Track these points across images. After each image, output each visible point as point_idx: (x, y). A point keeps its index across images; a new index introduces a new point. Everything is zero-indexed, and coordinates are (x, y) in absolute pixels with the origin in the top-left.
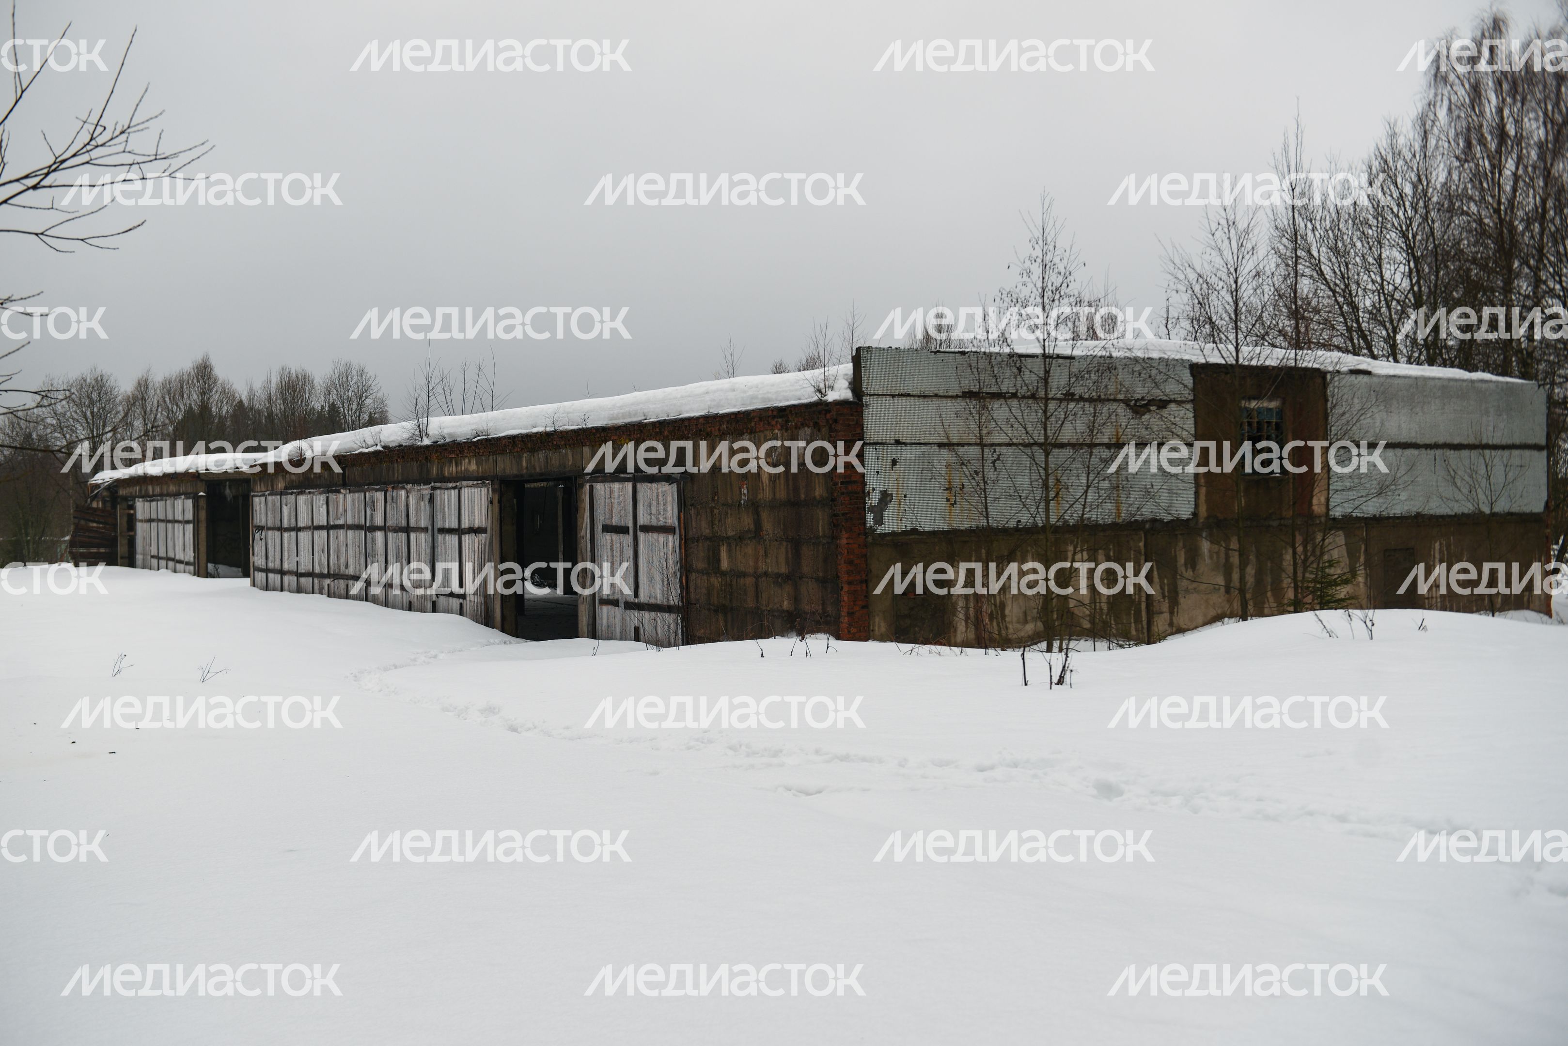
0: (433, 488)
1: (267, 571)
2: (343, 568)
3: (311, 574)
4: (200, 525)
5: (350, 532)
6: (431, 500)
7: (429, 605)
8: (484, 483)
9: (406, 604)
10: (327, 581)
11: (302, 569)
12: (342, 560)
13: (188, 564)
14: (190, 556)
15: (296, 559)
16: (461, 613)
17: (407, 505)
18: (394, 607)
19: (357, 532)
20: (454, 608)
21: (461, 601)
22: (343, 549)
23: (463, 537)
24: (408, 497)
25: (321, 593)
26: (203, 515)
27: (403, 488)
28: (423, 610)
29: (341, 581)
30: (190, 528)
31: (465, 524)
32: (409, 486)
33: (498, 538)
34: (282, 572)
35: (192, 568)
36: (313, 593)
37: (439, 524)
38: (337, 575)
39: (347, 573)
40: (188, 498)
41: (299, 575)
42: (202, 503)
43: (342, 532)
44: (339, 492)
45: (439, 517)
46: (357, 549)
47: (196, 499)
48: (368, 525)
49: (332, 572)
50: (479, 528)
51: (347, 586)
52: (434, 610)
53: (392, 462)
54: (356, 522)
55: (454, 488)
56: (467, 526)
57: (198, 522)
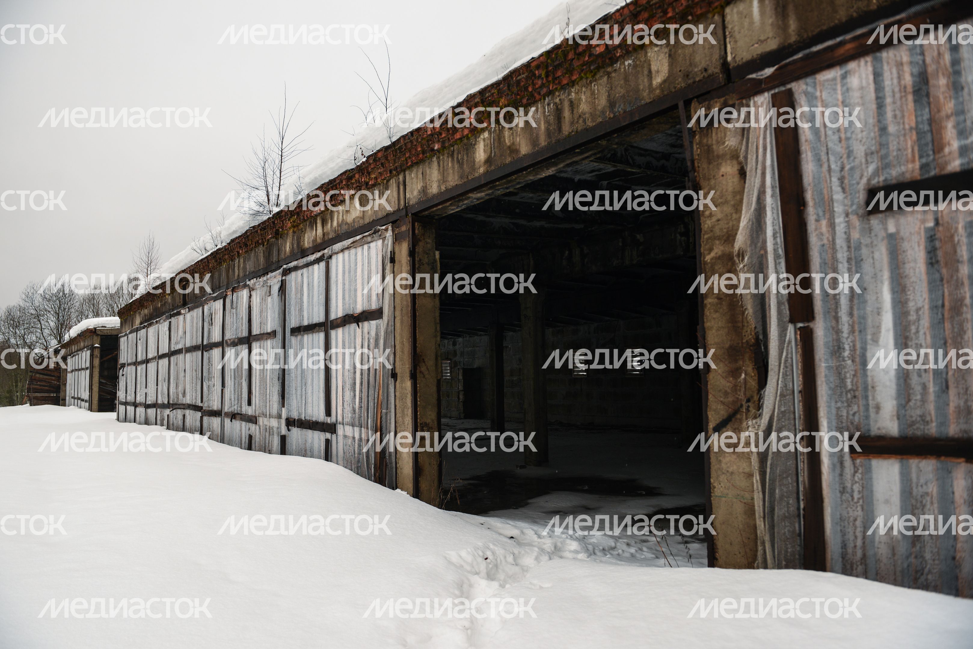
0: (286, 272)
1: (126, 404)
2: (181, 396)
3: (154, 405)
4: (94, 370)
5: (188, 355)
6: (283, 289)
7: (276, 442)
8: (376, 232)
9: (245, 440)
10: (167, 412)
11: (149, 402)
12: (180, 389)
13: (86, 401)
14: (85, 395)
15: (144, 391)
16: (328, 457)
17: (250, 307)
18: (230, 443)
19: (194, 354)
20: (316, 446)
21: (328, 435)
22: (182, 374)
23: (333, 333)
24: (250, 297)
25: (162, 425)
26: (97, 362)
27: (245, 286)
28: (266, 449)
29: (179, 411)
30: (88, 372)
31: (337, 312)
32: (251, 283)
33: (408, 320)
34: (135, 405)
35: (87, 404)
36: (156, 424)
37: (293, 322)
38: (176, 404)
39: (184, 402)
40: (88, 350)
41: (147, 406)
42: (97, 353)
43: (181, 357)
44: (179, 314)
45: (293, 312)
46: (194, 373)
47: (92, 349)
48: (205, 343)
49: (171, 402)
50: (363, 312)
51: (184, 416)
52: (283, 451)
53: (233, 260)
54: (194, 344)
55: (317, 261)
56: (340, 314)
57: (93, 367)
